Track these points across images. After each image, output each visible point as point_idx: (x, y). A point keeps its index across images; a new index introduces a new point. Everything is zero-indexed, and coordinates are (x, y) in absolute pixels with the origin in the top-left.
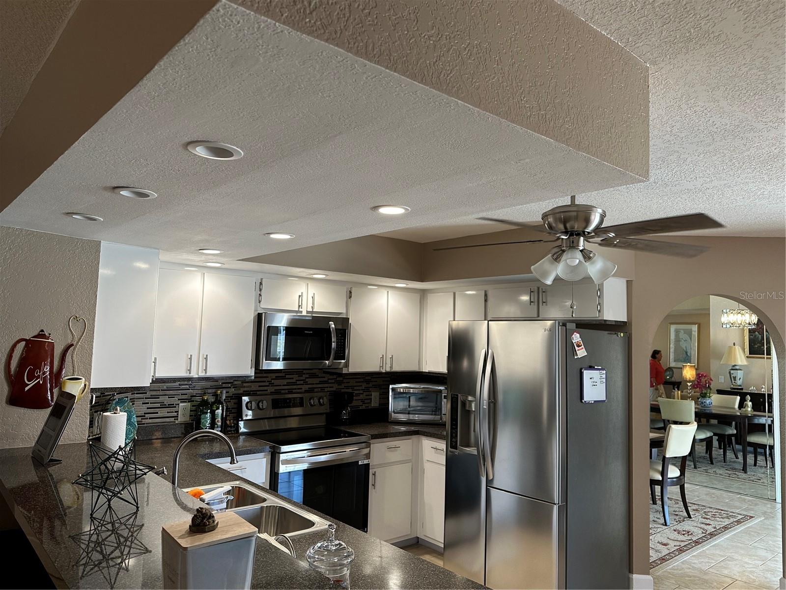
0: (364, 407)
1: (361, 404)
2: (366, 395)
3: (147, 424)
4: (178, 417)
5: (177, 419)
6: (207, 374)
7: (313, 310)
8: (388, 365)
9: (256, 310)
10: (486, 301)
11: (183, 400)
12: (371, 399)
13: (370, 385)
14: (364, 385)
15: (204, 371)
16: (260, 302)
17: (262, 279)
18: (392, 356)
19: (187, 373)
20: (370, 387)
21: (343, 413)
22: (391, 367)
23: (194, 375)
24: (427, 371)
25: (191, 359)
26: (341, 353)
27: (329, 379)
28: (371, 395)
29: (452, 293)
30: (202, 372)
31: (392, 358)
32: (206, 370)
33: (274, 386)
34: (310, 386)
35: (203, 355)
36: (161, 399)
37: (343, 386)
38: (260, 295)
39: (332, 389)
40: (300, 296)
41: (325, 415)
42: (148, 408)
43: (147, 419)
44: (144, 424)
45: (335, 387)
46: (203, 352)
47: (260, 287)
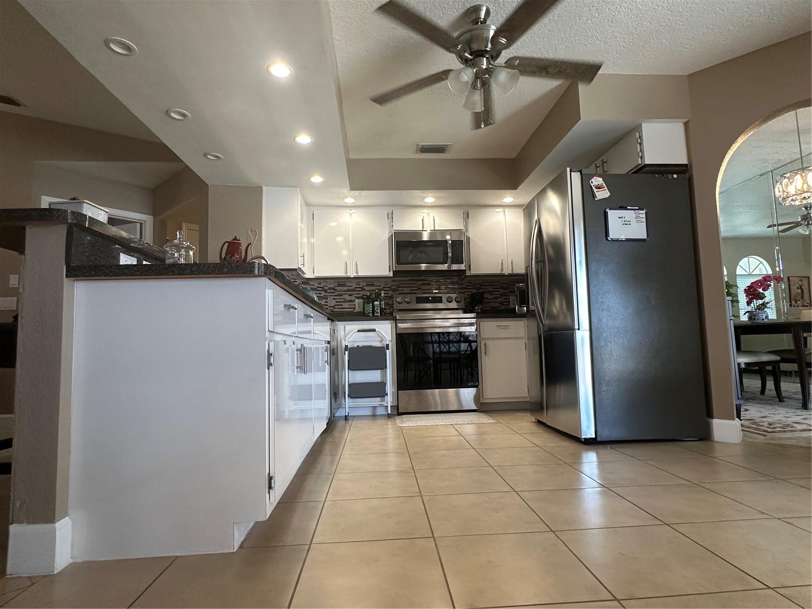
0: (503, 307)
4: (355, 308)
6: (359, 275)
7: (435, 228)
9: (390, 232)
11: (358, 298)
12: (510, 302)
13: (508, 291)
16: (392, 226)
17: (392, 211)
19: (345, 274)
21: (476, 309)
22: (512, 270)
23: (350, 275)
25: (346, 265)
26: (460, 258)
28: (509, 299)
31: (512, 262)
32: (357, 272)
36: (344, 296)
38: (392, 222)
42: (336, 302)
43: (336, 308)
46: (355, 261)
47: (391, 216)
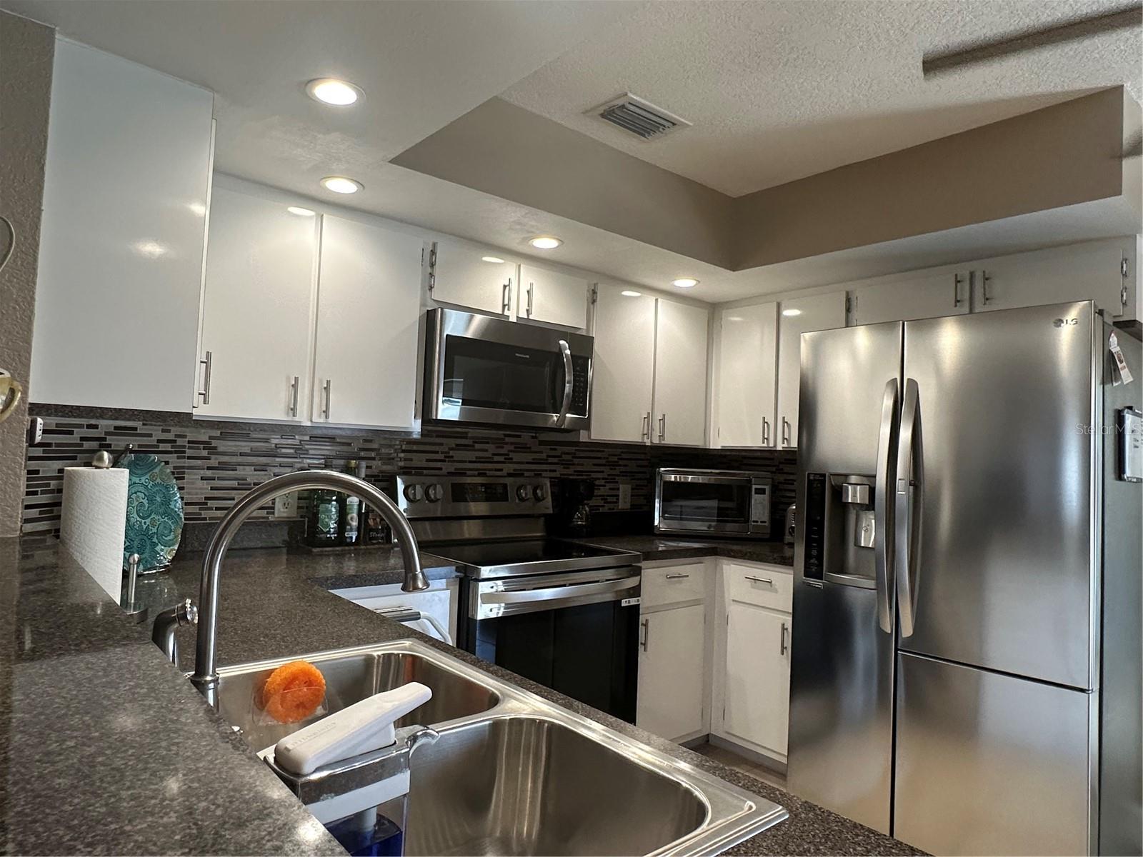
0: (605, 509)
1: (602, 503)
2: (610, 489)
3: (210, 519)
4: (273, 508)
5: (273, 513)
6: (331, 420)
7: (528, 316)
8: (657, 433)
9: (423, 304)
10: (848, 310)
12: (618, 496)
13: (617, 472)
14: (607, 470)
15: (323, 415)
16: (431, 288)
17: (434, 245)
18: (664, 415)
19: (288, 414)
20: (618, 476)
21: (576, 517)
22: (662, 436)
23: (303, 419)
24: (720, 448)
25: (295, 386)
26: (580, 401)
27: (548, 456)
28: (618, 489)
29: (775, 304)
30: (320, 416)
31: (663, 419)
32: (326, 412)
33: (454, 461)
34: (517, 466)
35: (321, 381)
36: (241, 472)
37: (570, 471)
38: (431, 275)
39: (553, 475)
40: (505, 287)
41: (543, 519)
42: (212, 488)
43: (211, 509)
44: (205, 519)
45: (560, 471)
46: (322, 376)
47: (431, 258)
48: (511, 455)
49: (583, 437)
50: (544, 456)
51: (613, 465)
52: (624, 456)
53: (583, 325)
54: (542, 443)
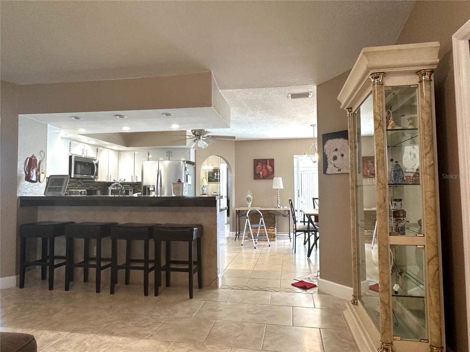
7: (86, 156)
9: (69, 154)
10: (149, 155)
16: (70, 151)
17: (71, 142)
22: (110, 180)
26: (97, 173)
29: (134, 152)
31: (111, 176)
37: (88, 188)
38: (70, 148)
40: (82, 150)
47: (70, 145)
48: (77, 185)
49: (96, 180)
50: (83, 185)
51: (97, 187)
52: (99, 185)
53: (95, 157)
54: (83, 182)
